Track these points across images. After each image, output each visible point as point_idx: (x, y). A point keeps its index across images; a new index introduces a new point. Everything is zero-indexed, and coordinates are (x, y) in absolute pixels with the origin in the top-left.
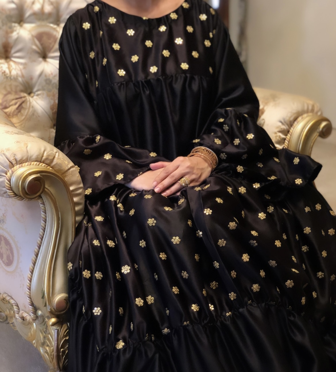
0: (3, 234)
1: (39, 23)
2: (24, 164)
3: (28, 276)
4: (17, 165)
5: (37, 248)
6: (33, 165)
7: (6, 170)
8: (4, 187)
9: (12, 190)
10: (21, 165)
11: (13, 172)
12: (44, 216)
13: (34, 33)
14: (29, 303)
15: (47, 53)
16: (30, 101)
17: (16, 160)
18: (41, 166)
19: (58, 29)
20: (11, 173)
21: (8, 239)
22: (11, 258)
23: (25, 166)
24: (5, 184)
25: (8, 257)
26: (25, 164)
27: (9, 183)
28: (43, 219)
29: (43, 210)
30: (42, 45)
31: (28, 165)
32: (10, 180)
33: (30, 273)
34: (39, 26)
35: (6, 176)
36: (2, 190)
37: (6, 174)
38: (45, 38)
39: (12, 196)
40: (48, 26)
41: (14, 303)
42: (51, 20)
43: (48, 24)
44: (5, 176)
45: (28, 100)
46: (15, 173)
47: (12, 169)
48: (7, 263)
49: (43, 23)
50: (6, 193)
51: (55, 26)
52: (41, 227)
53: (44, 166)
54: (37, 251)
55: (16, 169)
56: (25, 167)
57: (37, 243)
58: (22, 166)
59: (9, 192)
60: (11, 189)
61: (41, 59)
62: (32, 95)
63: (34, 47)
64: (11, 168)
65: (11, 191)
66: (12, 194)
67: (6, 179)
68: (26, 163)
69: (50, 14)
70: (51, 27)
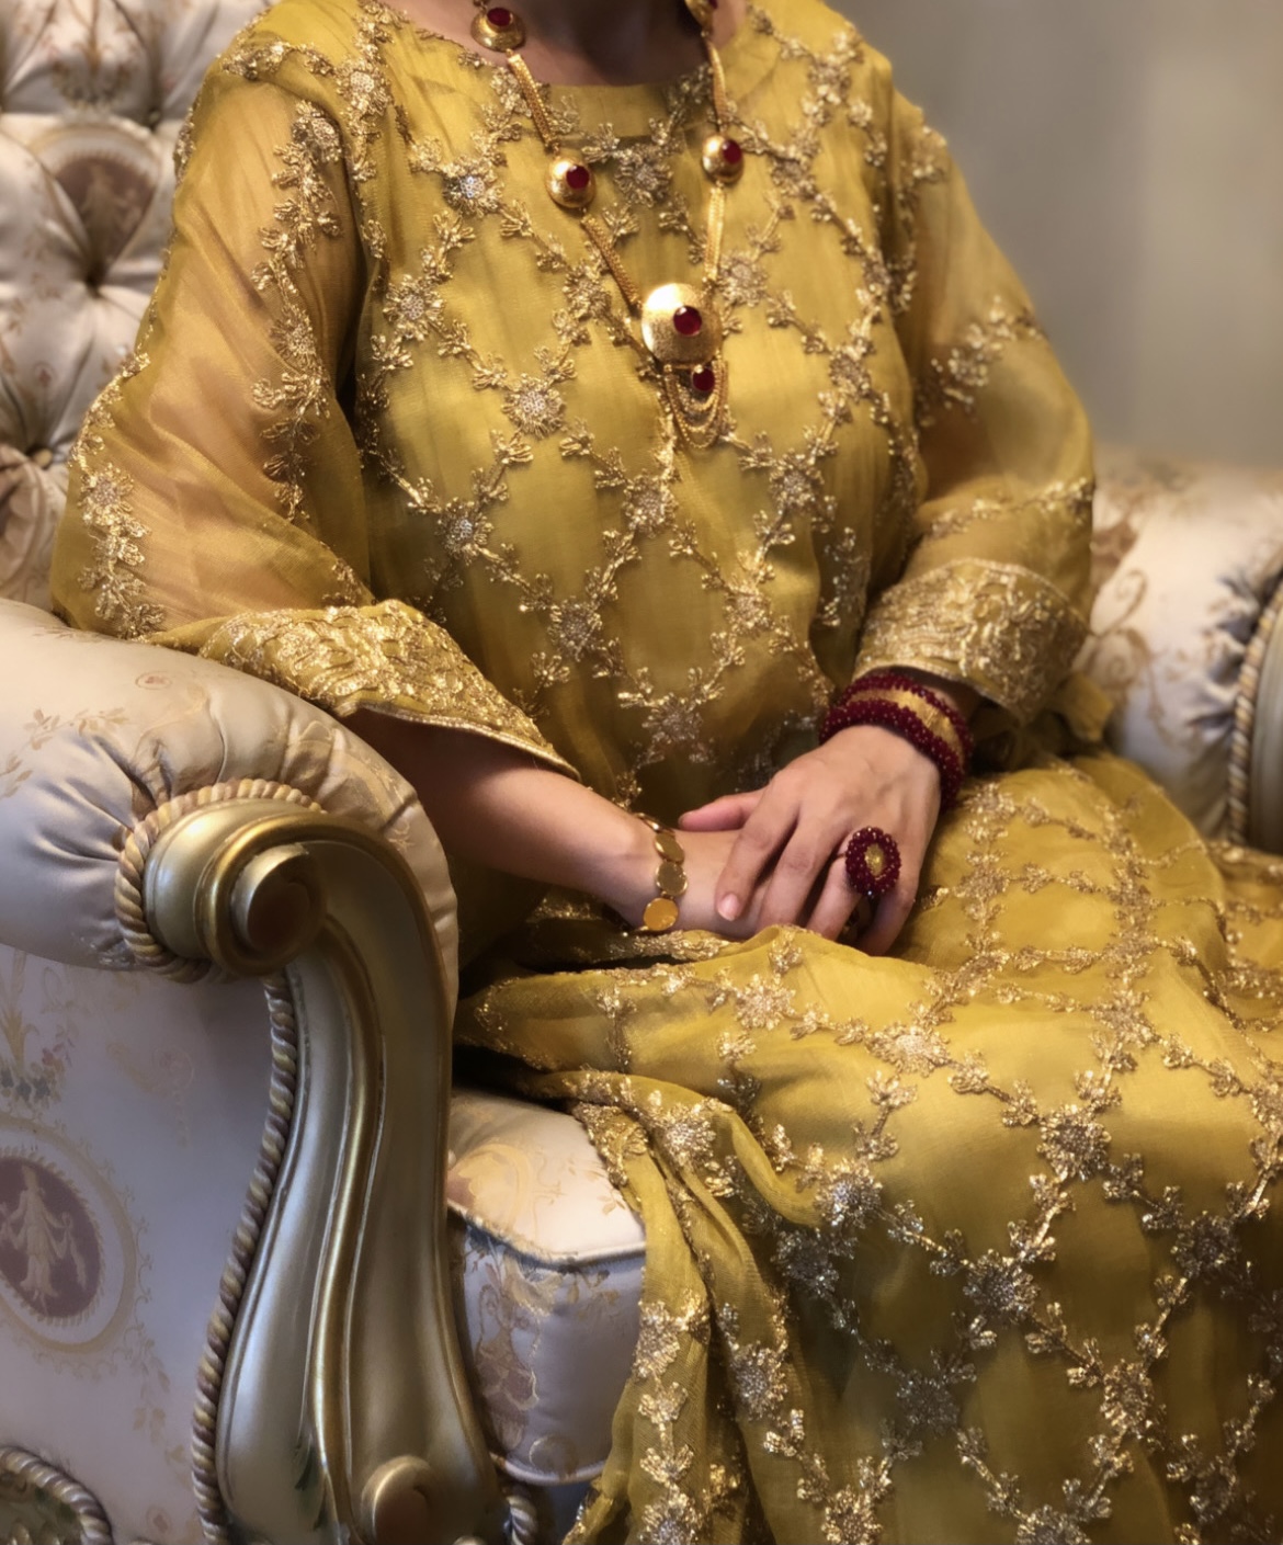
0: (32, 1155)
1: (72, 113)
2: (202, 793)
3: (202, 1372)
4: (169, 798)
5: (250, 1223)
6: (246, 796)
7: (119, 824)
8: (110, 915)
9: (149, 932)
10: (188, 798)
11: (154, 838)
12: (285, 1058)
13: (54, 158)
14: (203, 1505)
15: (109, 260)
16: (39, 484)
17: (164, 770)
18: (283, 798)
19: (155, 146)
20: (146, 839)
21: (65, 1178)
22: (82, 1277)
23: (208, 803)
24: (112, 898)
25: (62, 1273)
26: (209, 794)
27: (135, 891)
28: (284, 1074)
29: (283, 1028)
30: (84, 216)
31: (221, 799)
32: (142, 875)
33: (214, 1357)
34: (73, 127)
35: (122, 856)
36: (97, 932)
37: (119, 846)
38: (99, 188)
39: (148, 958)
40: (114, 129)
41: (81, 1502)
42: (129, 100)
43: (114, 120)
44: (114, 859)
45: (33, 479)
46: (166, 838)
47: (149, 818)
48: (49, 1300)
49: (92, 115)
50: (116, 947)
51: (143, 133)
52: (270, 1113)
53: (297, 801)
54: (246, 1239)
55: (168, 822)
56: (209, 808)
57: (250, 1195)
58: (196, 806)
59: (132, 940)
60: (145, 921)
61: (79, 288)
62: (45, 456)
63: (54, 227)
64: (141, 814)
65: (145, 936)
66: (150, 948)
67: (118, 874)
68: (213, 784)
69: (123, 74)
70: (128, 136)
